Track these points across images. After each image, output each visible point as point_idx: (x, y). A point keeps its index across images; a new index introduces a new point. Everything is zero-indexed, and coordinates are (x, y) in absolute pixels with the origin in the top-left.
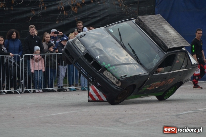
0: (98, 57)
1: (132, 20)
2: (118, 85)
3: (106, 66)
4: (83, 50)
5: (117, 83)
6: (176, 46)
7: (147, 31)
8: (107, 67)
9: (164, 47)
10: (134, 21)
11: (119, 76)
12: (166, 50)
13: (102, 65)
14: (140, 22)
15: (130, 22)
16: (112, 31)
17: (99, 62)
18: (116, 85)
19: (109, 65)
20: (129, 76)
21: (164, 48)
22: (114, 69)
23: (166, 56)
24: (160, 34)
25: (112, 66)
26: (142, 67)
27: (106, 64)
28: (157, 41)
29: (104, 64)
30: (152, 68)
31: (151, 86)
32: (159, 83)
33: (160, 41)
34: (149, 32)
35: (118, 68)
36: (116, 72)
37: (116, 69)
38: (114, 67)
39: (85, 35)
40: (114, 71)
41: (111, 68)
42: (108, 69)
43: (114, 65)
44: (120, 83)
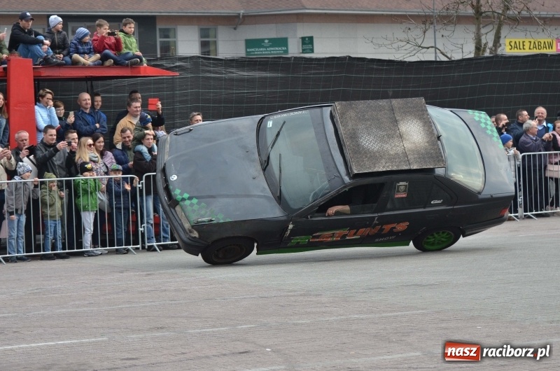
0: (174, 178)
1: (324, 108)
2: (194, 235)
3: (179, 197)
5: (191, 231)
6: (384, 170)
8: (179, 200)
10: (327, 111)
11: (194, 218)
12: (351, 176)
13: (173, 193)
14: (334, 114)
15: (318, 110)
16: (270, 124)
17: (171, 187)
18: (190, 235)
19: (186, 196)
20: (222, 221)
21: (350, 171)
22: (192, 205)
23: (345, 187)
24: (369, 142)
25: (190, 198)
26: (280, 204)
27: (181, 194)
28: (346, 154)
29: (177, 193)
30: (302, 208)
31: (318, 237)
32: (345, 232)
33: (348, 156)
34: (340, 136)
35: (203, 204)
36: (194, 211)
37: (196, 205)
38: (195, 201)
39: (191, 130)
40: (189, 208)
41: (187, 202)
42: (181, 203)
43: (197, 198)
44: (195, 232)
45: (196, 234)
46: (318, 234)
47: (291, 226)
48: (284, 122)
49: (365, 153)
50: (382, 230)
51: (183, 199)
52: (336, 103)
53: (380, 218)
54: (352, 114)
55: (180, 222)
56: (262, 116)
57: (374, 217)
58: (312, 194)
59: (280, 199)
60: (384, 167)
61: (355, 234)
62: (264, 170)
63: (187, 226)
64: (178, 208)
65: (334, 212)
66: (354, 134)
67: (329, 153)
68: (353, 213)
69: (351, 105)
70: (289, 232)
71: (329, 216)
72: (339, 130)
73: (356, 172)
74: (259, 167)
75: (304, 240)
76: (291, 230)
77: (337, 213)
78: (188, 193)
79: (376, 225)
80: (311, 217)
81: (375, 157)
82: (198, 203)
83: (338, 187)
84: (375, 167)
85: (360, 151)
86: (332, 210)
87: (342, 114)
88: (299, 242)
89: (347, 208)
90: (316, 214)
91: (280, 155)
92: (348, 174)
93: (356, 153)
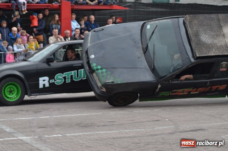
0: (93, 56)
1: (180, 18)
3: (95, 68)
6: (214, 55)
8: (95, 70)
10: (181, 20)
12: (195, 58)
13: (92, 66)
15: (176, 19)
16: (148, 27)
17: (91, 62)
19: (99, 67)
20: (119, 82)
21: (194, 55)
22: (102, 73)
23: (191, 64)
24: (205, 38)
25: (101, 69)
26: (153, 73)
27: (96, 66)
28: (192, 45)
29: (94, 65)
30: (166, 76)
31: (175, 92)
32: (191, 89)
33: (193, 46)
34: (189, 34)
35: (109, 72)
36: (103, 76)
37: (105, 73)
38: (104, 70)
39: (103, 29)
40: (101, 75)
41: (100, 71)
42: (96, 71)
43: (105, 68)
44: (104, 88)
45: (104, 90)
46: (175, 91)
47: (159, 86)
48: (157, 26)
49: (203, 44)
50: (211, 89)
51: (97, 69)
52: (187, 16)
53: (210, 82)
54: (196, 22)
55: (95, 82)
56: (144, 22)
57: (207, 82)
58: (172, 68)
59: (153, 70)
60: (214, 53)
61: (196, 91)
62: (145, 53)
63: (99, 85)
64: (94, 74)
65: (184, 78)
66: (197, 33)
67: (182, 44)
68: (194, 79)
69: (195, 17)
70: (158, 89)
71: (181, 80)
72: (188, 31)
73: (198, 56)
74: (142, 52)
75: (167, 94)
76: (160, 88)
77: (186, 79)
78: (100, 65)
79: (208, 86)
80: (171, 81)
81: (209, 47)
82: (106, 72)
83: (187, 64)
84: (209, 53)
85: (200, 43)
86: (183, 78)
87: (190, 22)
88: (164, 95)
89: (191, 76)
90: (174, 80)
91: (154, 44)
92: (193, 57)
93: (198, 45)
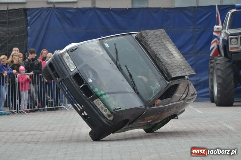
0: (90, 80)
1: (132, 35)
2: (109, 119)
3: (99, 93)
4: (73, 68)
5: (109, 116)
7: (149, 51)
8: (99, 95)
9: (166, 74)
11: (112, 107)
12: (169, 79)
13: (94, 91)
14: (141, 39)
15: (129, 36)
16: (107, 45)
17: (91, 87)
18: (107, 119)
19: (102, 92)
20: (124, 109)
21: (166, 76)
22: (107, 98)
23: (167, 86)
25: (105, 94)
26: (139, 98)
29: (97, 90)
30: (150, 101)
36: (110, 102)
39: (76, 48)
41: (104, 97)
42: (101, 97)
43: (108, 94)
45: (112, 118)
46: (146, 118)
48: (115, 44)
49: (168, 64)
52: (141, 31)
60: (179, 73)
66: (158, 52)
70: (141, 116)
72: (149, 49)
73: (173, 77)
82: (110, 97)
